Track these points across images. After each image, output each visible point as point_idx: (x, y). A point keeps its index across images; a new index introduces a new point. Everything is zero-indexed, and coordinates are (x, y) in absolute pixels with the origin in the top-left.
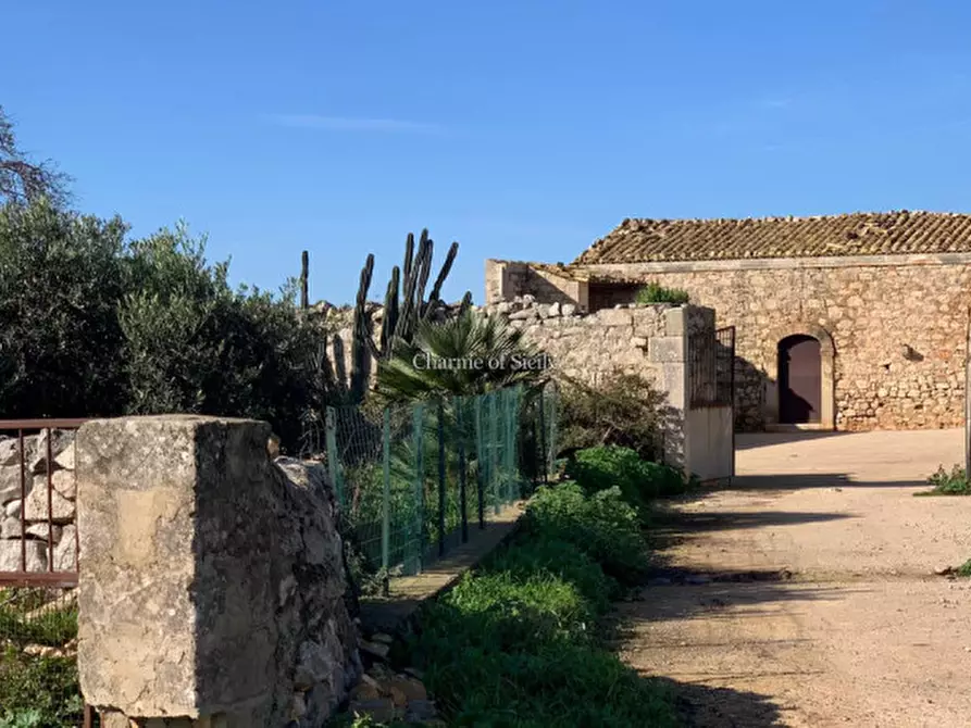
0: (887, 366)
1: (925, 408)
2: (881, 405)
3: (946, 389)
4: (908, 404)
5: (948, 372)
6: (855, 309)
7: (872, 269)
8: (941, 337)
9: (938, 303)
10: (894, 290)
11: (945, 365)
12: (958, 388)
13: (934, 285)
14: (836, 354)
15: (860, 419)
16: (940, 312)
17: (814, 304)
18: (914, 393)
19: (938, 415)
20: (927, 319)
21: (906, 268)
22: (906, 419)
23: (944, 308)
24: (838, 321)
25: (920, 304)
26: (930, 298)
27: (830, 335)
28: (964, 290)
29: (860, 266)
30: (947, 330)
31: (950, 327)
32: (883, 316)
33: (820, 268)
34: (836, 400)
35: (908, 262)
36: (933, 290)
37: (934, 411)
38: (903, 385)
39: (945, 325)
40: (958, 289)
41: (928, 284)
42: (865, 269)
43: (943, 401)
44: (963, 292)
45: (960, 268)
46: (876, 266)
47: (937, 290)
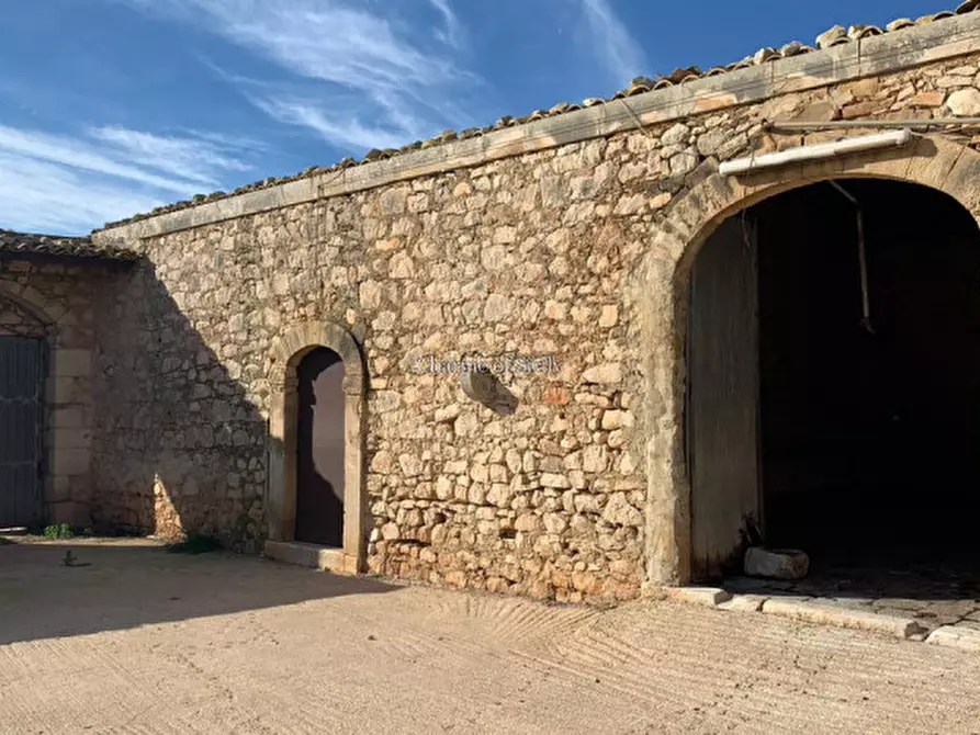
0: (451, 422)
1: (519, 537)
2: (441, 518)
3: (561, 490)
4: (487, 523)
5: (565, 444)
6: (399, 282)
7: (429, 185)
8: (550, 346)
9: (546, 254)
10: (465, 229)
11: (559, 425)
12: (585, 491)
13: (539, 207)
14: (368, 392)
15: (405, 548)
16: (549, 278)
17: (340, 277)
18: (498, 495)
19: (543, 560)
20: (524, 301)
21: (489, 169)
22: (485, 563)
23: (559, 266)
24: (375, 314)
25: (510, 260)
26: (531, 241)
27: (360, 347)
28: (602, 211)
29: (410, 180)
30: (564, 329)
31: (569, 318)
32: (446, 297)
33: (348, 195)
34: (367, 499)
35: (490, 154)
36: (536, 217)
37: (537, 548)
38: (479, 474)
39: (559, 314)
40: (589, 209)
41: (528, 206)
42: (417, 186)
43: (553, 523)
44: (597, 219)
45: (592, 150)
46: (435, 175)
47: (544, 218)
